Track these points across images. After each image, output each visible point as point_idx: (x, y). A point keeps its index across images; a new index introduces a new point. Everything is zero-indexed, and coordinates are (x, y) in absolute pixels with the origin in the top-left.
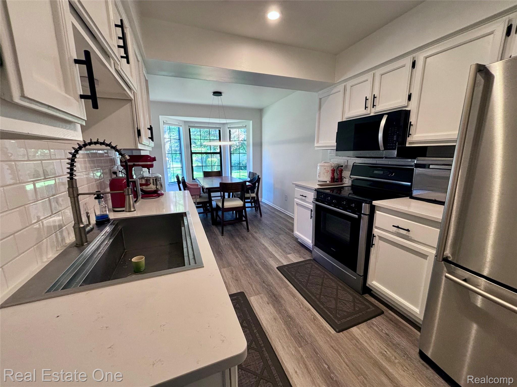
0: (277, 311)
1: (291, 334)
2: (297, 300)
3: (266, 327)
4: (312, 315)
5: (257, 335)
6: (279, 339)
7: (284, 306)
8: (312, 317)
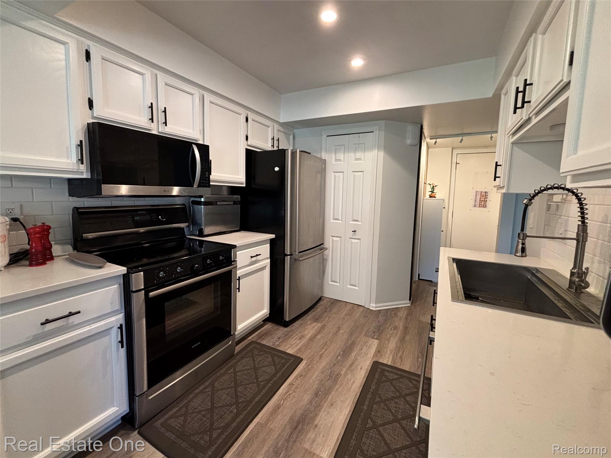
0: (320, 410)
1: (336, 384)
2: (283, 401)
3: (350, 406)
4: (297, 379)
5: (366, 403)
6: (350, 390)
8: (298, 378)
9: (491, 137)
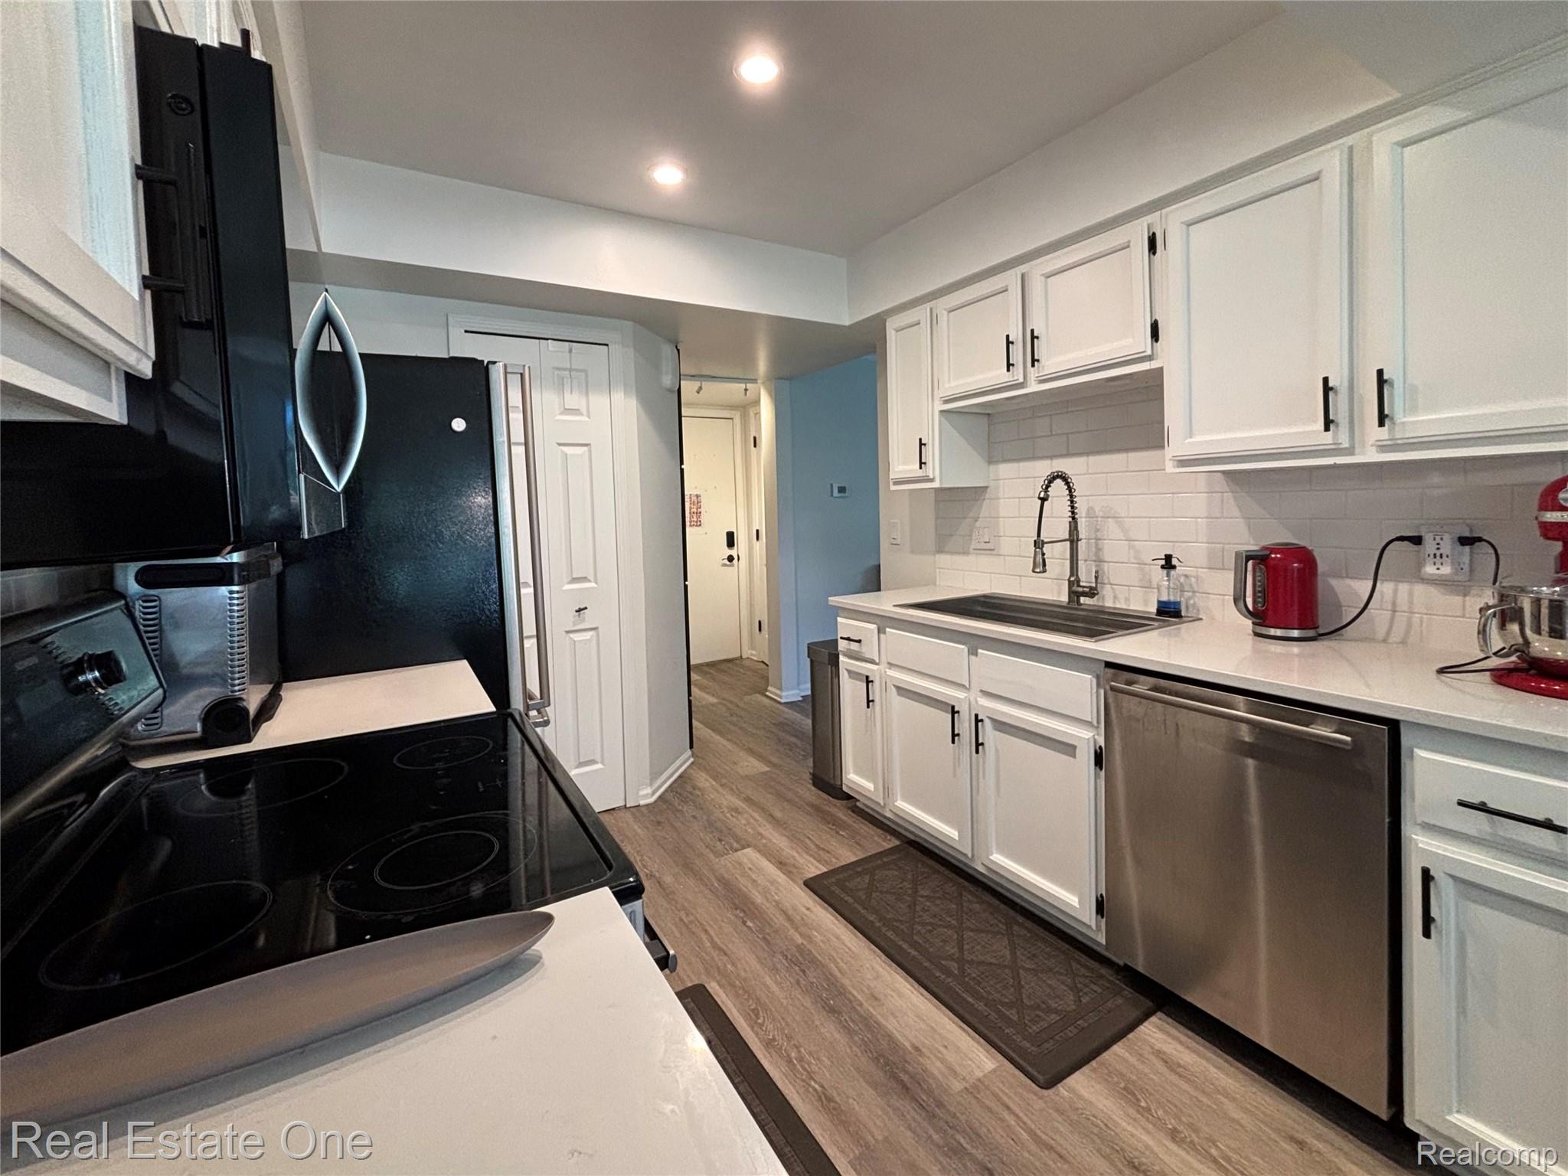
0: (878, 1024)
1: (822, 964)
2: (812, 1083)
4: (761, 1025)
6: (853, 953)
7: (855, 1043)
8: (759, 1022)
9: (746, 390)
